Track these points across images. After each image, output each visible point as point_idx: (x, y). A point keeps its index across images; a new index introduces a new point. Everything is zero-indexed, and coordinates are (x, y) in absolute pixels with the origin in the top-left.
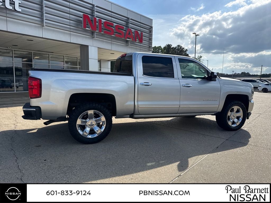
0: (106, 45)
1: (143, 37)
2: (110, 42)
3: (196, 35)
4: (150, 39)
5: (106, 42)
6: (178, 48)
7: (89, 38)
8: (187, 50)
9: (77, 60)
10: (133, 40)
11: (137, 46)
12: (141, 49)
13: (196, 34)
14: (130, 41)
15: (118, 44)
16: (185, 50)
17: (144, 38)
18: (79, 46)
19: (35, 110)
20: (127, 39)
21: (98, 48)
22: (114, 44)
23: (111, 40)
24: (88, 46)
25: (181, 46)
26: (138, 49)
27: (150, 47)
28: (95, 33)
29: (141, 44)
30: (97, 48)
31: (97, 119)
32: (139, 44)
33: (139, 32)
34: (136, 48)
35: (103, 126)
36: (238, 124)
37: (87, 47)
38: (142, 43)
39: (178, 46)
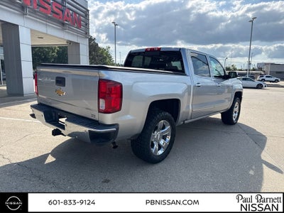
1: (81, 22)
2: (45, 22)
3: (116, 25)
4: (87, 25)
10: (71, 23)
14: (68, 24)
15: (54, 27)
17: (82, 24)
18: (0, 23)
19: (115, 129)
20: (65, 22)
22: (49, 26)
24: (18, 25)
27: (86, 33)
28: (27, 9)
29: (78, 30)
30: (29, 30)
33: (77, 15)
34: (73, 34)
38: (81, 28)
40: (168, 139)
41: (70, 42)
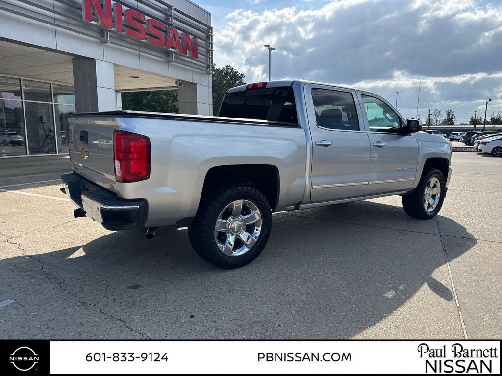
0: (129, 61)
1: (198, 47)
2: (137, 52)
3: (270, 50)
4: (209, 52)
5: (129, 53)
6: (227, 71)
7: (95, 42)
8: (242, 75)
9: (50, 90)
10: (180, 51)
11: (187, 63)
12: (195, 71)
13: (270, 47)
14: (174, 53)
15: (151, 59)
16: (239, 75)
17: (200, 50)
18: (71, 58)
19: (138, 207)
20: (171, 49)
21: (115, 65)
22: (144, 57)
23: (138, 49)
24: (94, 60)
25: (233, 68)
26: (188, 70)
27: (208, 66)
28: (109, 33)
29: (194, 61)
30: (112, 66)
31: (247, 217)
32: (190, 60)
33: (191, 37)
34: (185, 69)
35: (257, 230)
36: (434, 206)
37: (92, 61)
38: (197, 58)
39: (227, 67)
40: (258, 232)
41: (180, 83)
